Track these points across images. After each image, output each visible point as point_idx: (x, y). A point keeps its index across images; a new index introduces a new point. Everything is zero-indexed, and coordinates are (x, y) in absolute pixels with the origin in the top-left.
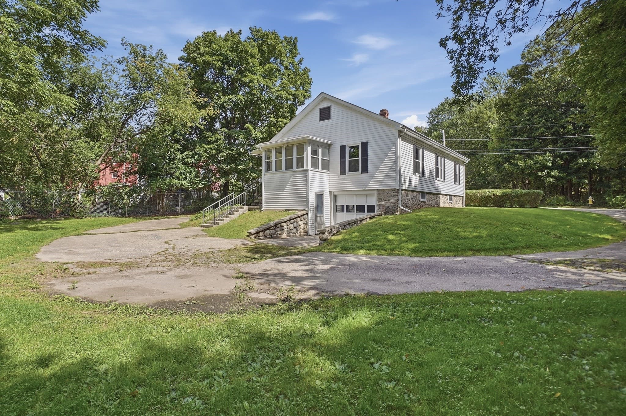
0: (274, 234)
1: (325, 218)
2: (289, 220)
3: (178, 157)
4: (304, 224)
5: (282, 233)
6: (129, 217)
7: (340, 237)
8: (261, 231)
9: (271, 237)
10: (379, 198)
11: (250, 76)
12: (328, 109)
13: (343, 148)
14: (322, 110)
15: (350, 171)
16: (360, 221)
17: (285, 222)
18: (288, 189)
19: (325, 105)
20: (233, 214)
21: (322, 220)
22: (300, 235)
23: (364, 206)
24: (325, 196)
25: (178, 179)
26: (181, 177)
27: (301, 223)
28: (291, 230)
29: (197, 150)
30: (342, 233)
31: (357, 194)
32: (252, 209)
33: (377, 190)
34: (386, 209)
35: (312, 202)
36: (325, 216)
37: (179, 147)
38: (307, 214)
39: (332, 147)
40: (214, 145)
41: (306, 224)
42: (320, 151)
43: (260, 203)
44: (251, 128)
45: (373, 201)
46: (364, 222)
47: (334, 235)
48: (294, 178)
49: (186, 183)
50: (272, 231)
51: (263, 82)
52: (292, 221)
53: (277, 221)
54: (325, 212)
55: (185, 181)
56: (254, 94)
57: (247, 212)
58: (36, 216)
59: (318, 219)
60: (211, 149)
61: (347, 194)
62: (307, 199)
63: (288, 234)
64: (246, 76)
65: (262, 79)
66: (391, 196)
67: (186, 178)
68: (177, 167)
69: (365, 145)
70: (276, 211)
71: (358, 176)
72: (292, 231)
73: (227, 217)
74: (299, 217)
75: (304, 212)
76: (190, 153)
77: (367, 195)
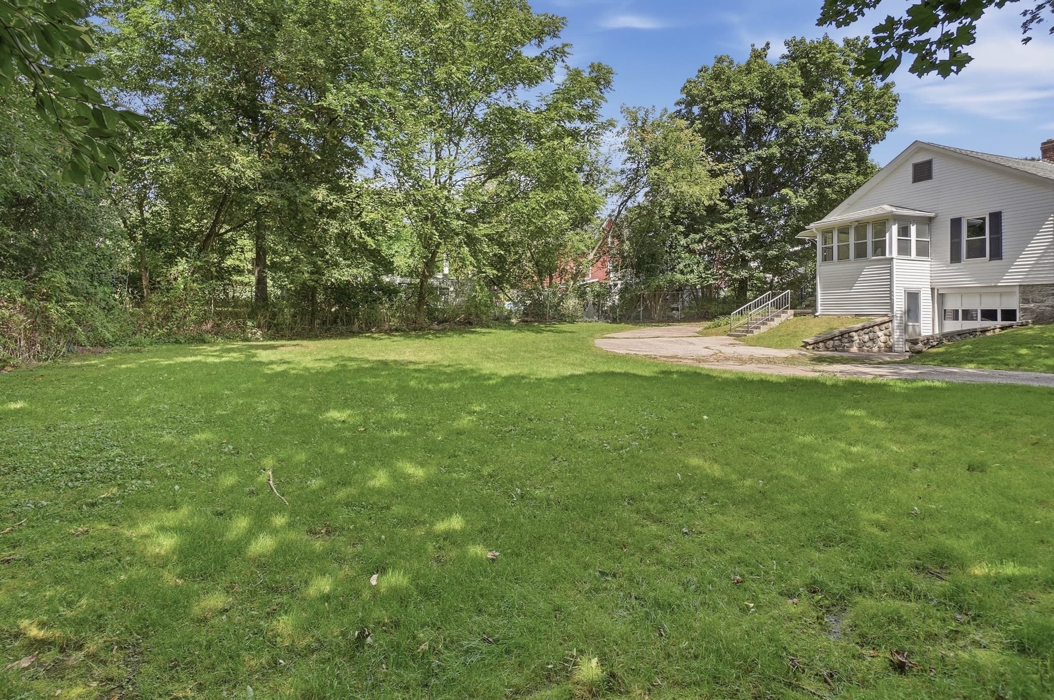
0: (839, 346)
1: (922, 328)
2: (863, 329)
3: (682, 243)
4: (885, 335)
5: (852, 346)
6: (621, 323)
7: (941, 350)
8: (822, 342)
9: (835, 349)
10: (1023, 299)
11: (791, 118)
12: (929, 163)
13: (956, 223)
14: (917, 167)
15: (969, 257)
16: (981, 332)
17: (856, 331)
18: (858, 287)
19: (921, 158)
20: (772, 320)
21: (917, 330)
22: (879, 351)
23: (996, 311)
24: (922, 295)
25: (682, 272)
26: (685, 271)
27: (880, 334)
28: (865, 342)
29: (707, 232)
30: (945, 345)
31: (980, 292)
32: (800, 314)
33: (1020, 286)
34: (1037, 316)
35: (900, 304)
36: (922, 325)
37: (682, 230)
38: (891, 321)
39: (935, 221)
40: (733, 224)
41: (889, 336)
42: (913, 229)
43: (813, 306)
44: (791, 193)
45: (1013, 303)
46: (988, 334)
47: (933, 347)
48: (870, 271)
49: (692, 278)
50: (837, 343)
51: (810, 122)
52: (866, 330)
53: (842, 329)
54: (922, 319)
55: (692, 276)
56: (797, 144)
57: (792, 317)
58: (533, 319)
59: (910, 329)
60: (728, 229)
61: (963, 292)
62: (891, 299)
63: (860, 348)
64: (782, 119)
65: (808, 120)
66: (1048, 295)
67: (692, 271)
68: (680, 257)
69: (996, 218)
70: (839, 316)
71: (984, 263)
72: (868, 344)
73: (764, 324)
74: (878, 325)
75: (886, 319)
76: (698, 237)
77: (1001, 294)
